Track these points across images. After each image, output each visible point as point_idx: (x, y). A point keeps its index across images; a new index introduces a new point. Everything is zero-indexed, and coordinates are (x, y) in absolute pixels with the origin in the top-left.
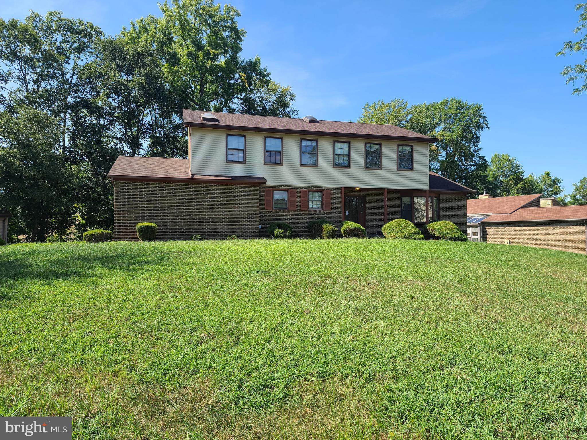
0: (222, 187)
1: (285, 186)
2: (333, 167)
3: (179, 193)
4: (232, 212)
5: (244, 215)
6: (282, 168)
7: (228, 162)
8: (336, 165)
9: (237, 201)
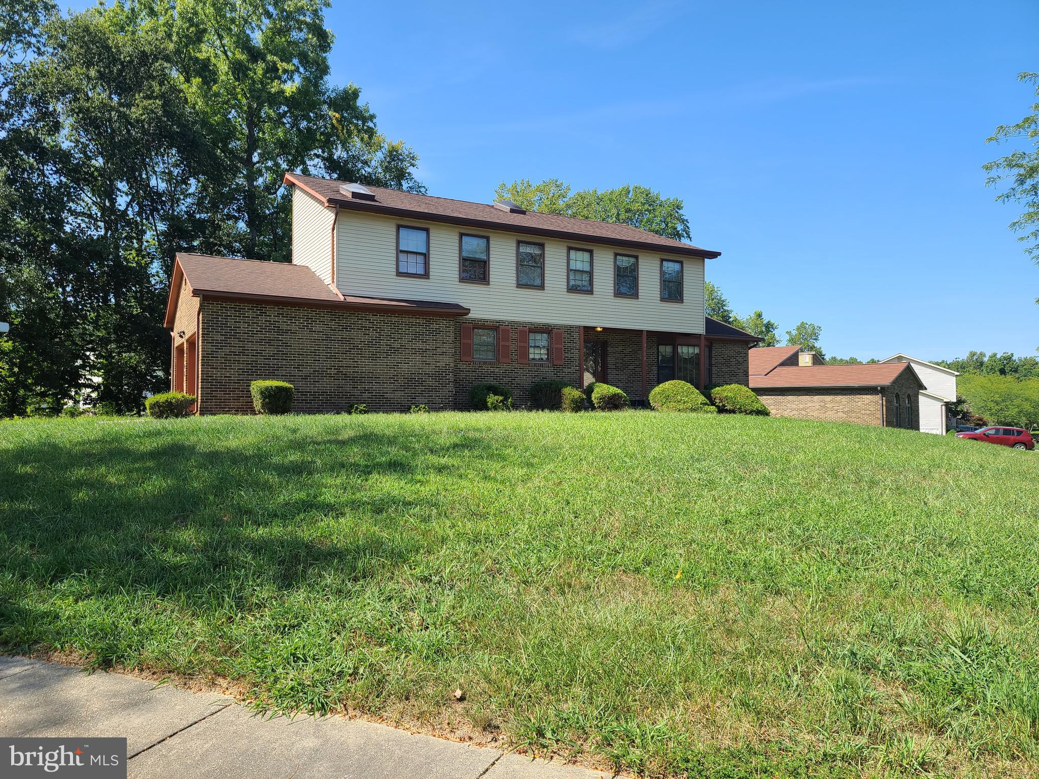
0: (394, 319)
1: (493, 321)
2: (568, 292)
3: (318, 328)
4: (411, 365)
5: (429, 370)
6: (488, 289)
7: (399, 274)
8: (572, 289)
9: (420, 345)
